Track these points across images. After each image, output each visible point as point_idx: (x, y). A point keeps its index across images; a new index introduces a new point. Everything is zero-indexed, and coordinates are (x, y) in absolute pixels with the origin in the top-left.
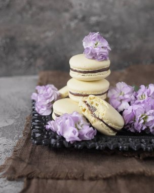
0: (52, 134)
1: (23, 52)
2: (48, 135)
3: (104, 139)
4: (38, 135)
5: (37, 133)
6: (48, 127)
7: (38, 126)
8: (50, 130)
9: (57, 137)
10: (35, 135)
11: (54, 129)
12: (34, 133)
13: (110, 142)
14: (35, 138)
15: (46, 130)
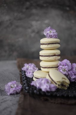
0: (34, 88)
1: (7, 48)
2: (32, 88)
3: (61, 91)
4: (27, 88)
5: (27, 87)
6: (32, 84)
7: (26, 83)
8: (33, 86)
9: (37, 89)
10: (25, 88)
11: (35, 85)
12: (25, 87)
13: (64, 93)
14: (26, 89)
15: (31, 86)
